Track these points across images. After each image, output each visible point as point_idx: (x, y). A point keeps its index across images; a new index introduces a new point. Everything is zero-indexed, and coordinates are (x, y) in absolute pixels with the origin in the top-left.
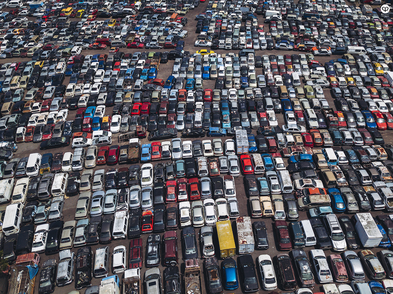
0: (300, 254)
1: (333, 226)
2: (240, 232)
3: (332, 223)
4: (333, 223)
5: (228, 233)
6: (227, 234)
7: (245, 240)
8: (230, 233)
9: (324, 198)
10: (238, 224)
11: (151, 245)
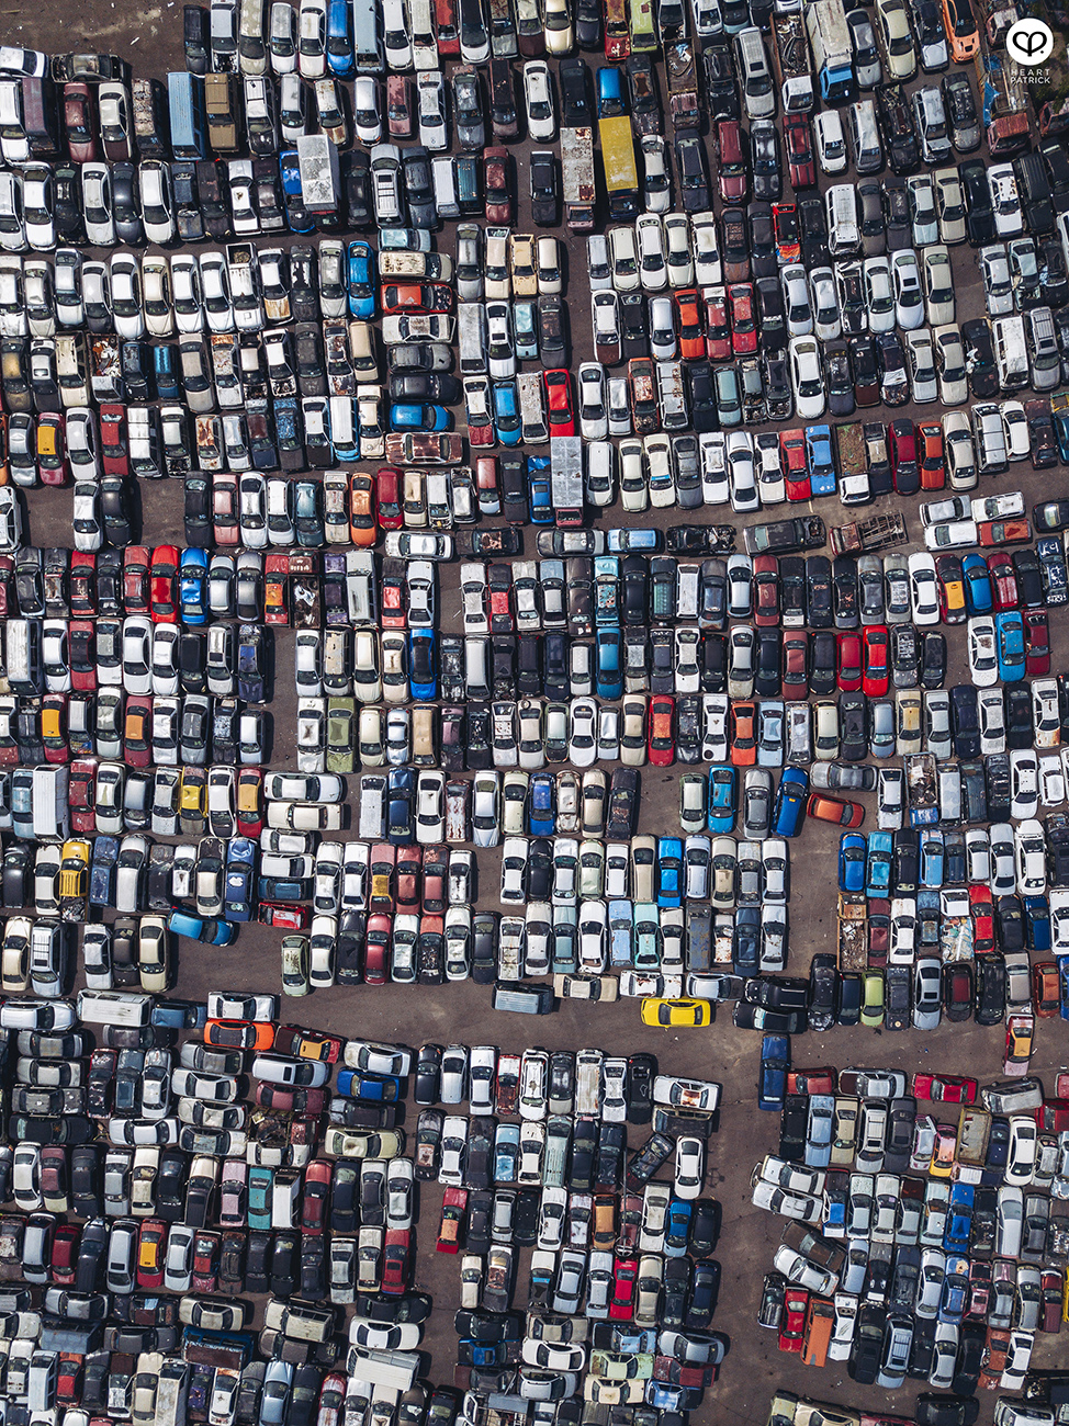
0: (470, 131)
1: (390, 185)
2: (587, 159)
3: (391, 192)
4: (388, 192)
5: (613, 158)
6: (615, 154)
7: (579, 138)
8: (609, 158)
9: (393, 263)
10: (591, 183)
11: (769, 157)
